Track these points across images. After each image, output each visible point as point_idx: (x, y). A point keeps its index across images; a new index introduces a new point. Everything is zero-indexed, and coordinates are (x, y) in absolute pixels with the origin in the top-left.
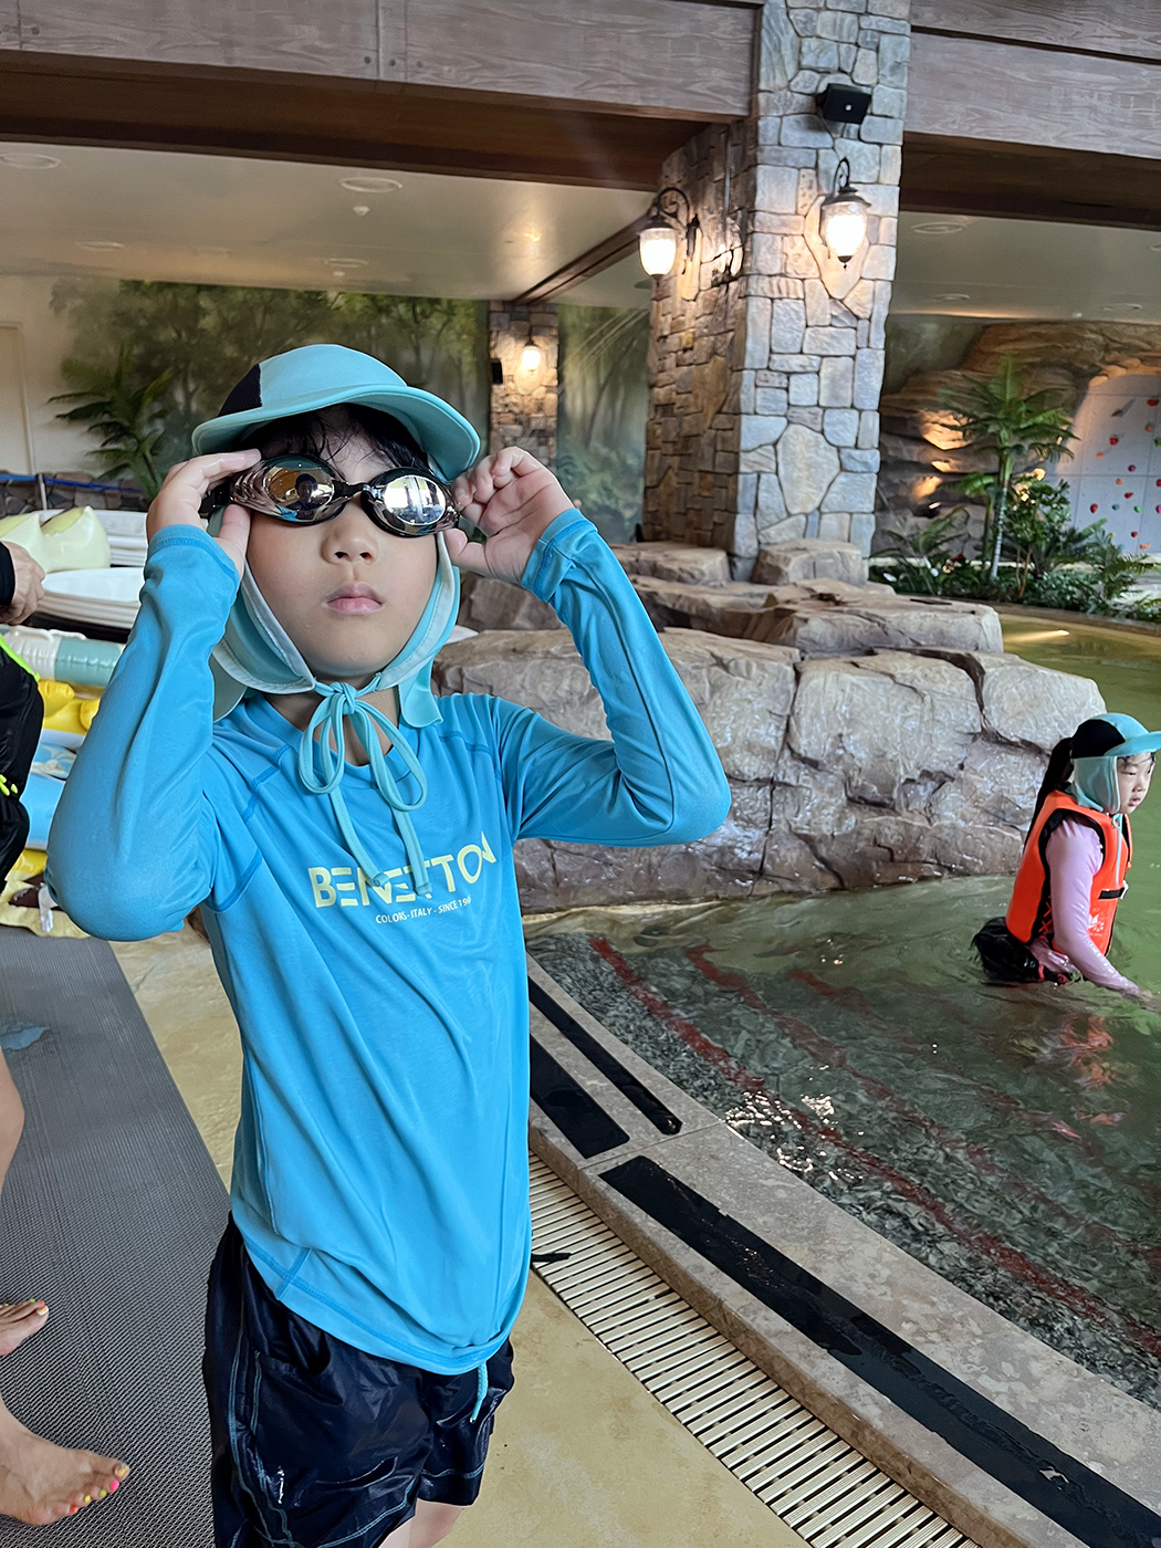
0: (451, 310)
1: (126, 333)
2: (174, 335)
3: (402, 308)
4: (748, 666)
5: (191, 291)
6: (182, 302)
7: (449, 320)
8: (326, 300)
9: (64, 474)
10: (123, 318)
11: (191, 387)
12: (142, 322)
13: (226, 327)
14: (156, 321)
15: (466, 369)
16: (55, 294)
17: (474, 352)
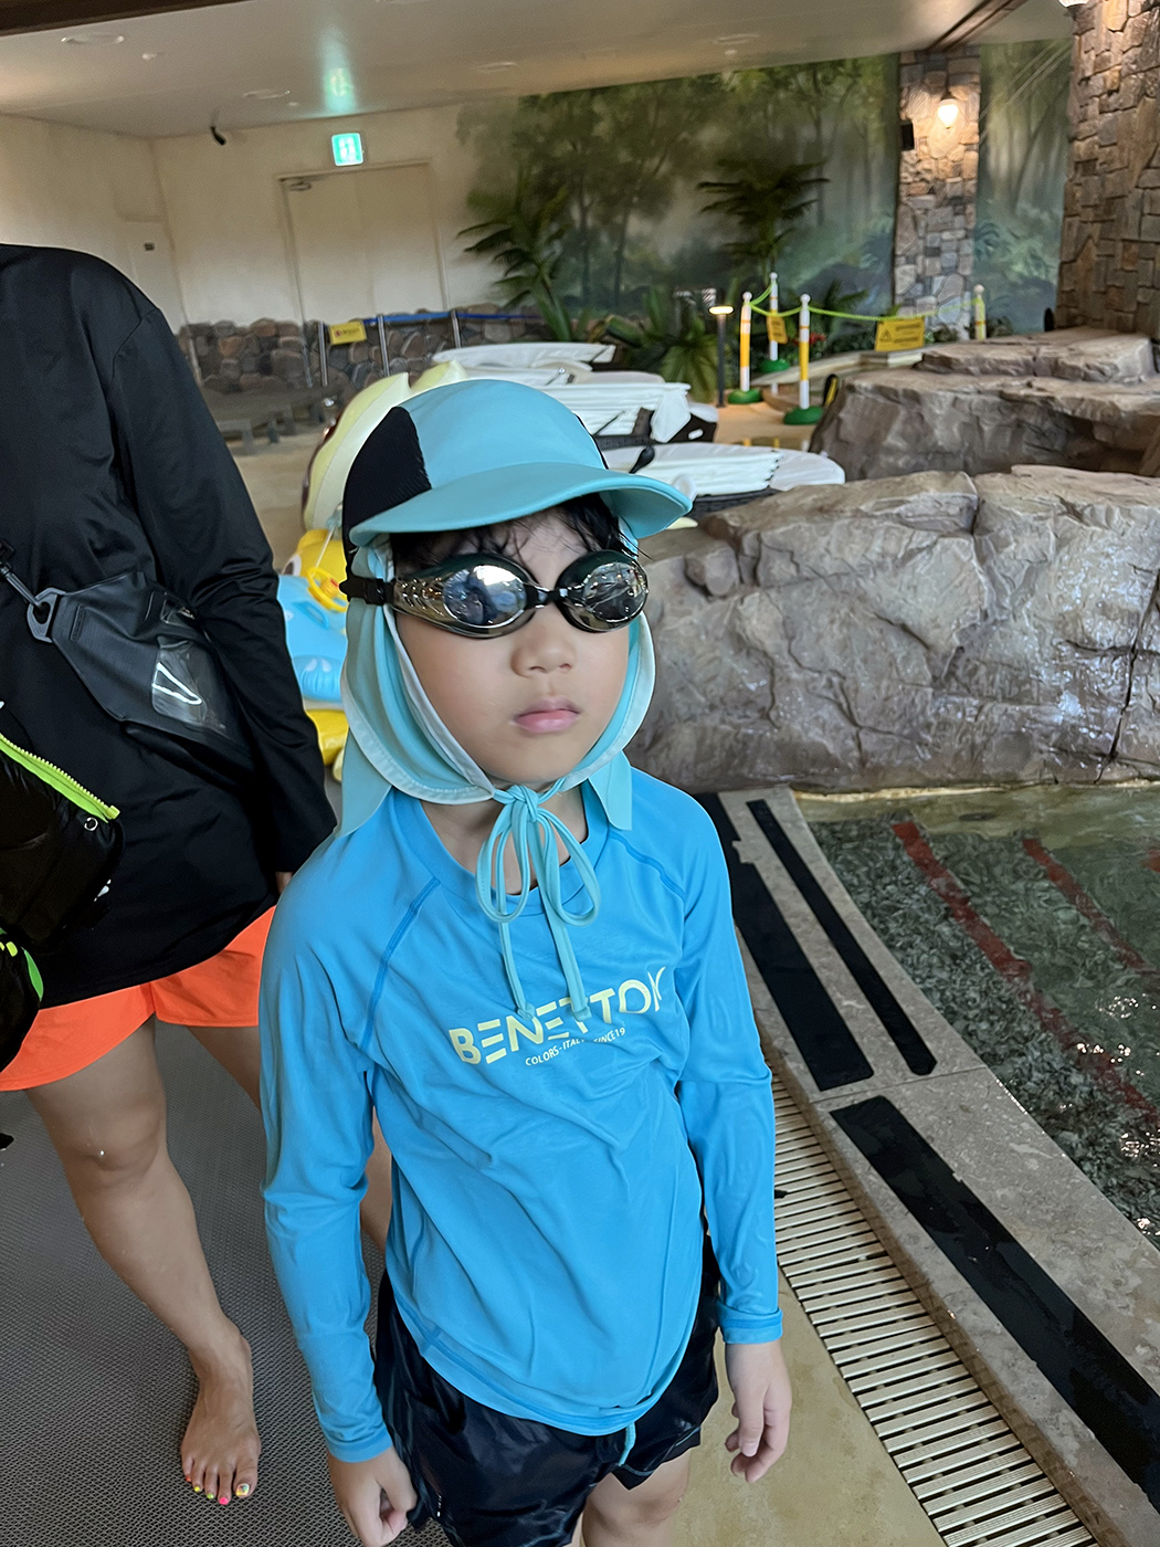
0: (856, 68)
1: (526, 154)
2: (570, 147)
3: (802, 78)
4: (1109, 513)
5: (584, 97)
6: (576, 111)
7: (855, 83)
8: (720, 83)
9: (475, 307)
10: (523, 139)
11: (587, 201)
12: (541, 139)
13: (620, 130)
14: (555, 135)
15: (872, 137)
16: (460, 123)
17: (882, 115)
